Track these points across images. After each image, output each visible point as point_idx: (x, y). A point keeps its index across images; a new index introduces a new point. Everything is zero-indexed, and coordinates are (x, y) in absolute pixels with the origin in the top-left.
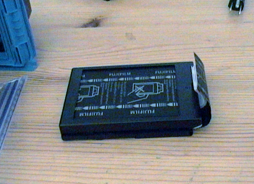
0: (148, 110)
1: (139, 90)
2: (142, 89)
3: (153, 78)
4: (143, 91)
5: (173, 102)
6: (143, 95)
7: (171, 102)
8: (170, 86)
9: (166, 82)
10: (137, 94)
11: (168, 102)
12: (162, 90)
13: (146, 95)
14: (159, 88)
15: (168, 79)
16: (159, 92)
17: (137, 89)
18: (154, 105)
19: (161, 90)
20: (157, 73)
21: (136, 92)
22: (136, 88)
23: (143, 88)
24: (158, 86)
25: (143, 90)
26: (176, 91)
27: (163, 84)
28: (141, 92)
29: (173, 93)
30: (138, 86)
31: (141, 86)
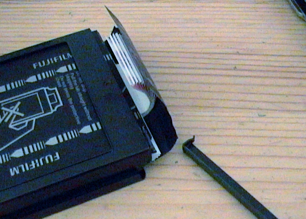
0: (45, 156)
1: (13, 114)
2: (18, 110)
3: (32, 79)
4: (22, 115)
5: (90, 123)
6: (24, 124)
7: (86, 124)
8: (72, 88)
9: (61, 82)
10: (11, 126)
11: (81, 127)
12: (58, 103)
13: (30, 123)
14: (52, 98)
15: (64, 74)
16: (53, 108)
17: (7, 113)
18: (52, 141)
19: (57, 101)
20: (38, 67)
21: (6, 121)
22: (5, 112)
23: (19, 107)
24: (47, 96)
25: (20, 111)
26: (87, 95)
27: (56, 89)
28: (18, 117)
29: (82, 101)
30: (8, 106)
31: (14, 104)
